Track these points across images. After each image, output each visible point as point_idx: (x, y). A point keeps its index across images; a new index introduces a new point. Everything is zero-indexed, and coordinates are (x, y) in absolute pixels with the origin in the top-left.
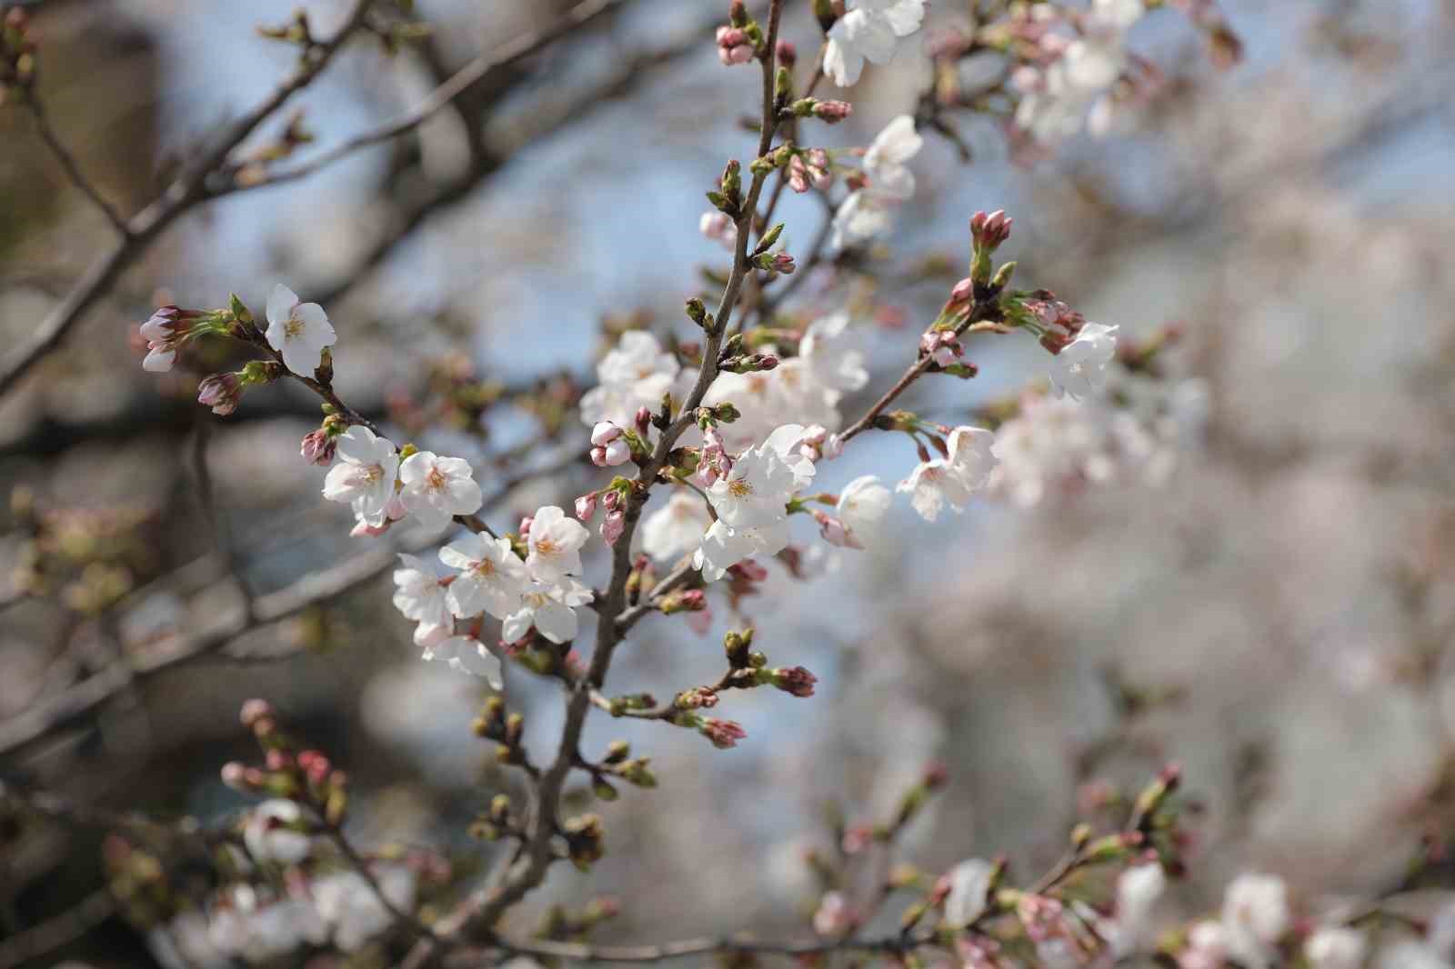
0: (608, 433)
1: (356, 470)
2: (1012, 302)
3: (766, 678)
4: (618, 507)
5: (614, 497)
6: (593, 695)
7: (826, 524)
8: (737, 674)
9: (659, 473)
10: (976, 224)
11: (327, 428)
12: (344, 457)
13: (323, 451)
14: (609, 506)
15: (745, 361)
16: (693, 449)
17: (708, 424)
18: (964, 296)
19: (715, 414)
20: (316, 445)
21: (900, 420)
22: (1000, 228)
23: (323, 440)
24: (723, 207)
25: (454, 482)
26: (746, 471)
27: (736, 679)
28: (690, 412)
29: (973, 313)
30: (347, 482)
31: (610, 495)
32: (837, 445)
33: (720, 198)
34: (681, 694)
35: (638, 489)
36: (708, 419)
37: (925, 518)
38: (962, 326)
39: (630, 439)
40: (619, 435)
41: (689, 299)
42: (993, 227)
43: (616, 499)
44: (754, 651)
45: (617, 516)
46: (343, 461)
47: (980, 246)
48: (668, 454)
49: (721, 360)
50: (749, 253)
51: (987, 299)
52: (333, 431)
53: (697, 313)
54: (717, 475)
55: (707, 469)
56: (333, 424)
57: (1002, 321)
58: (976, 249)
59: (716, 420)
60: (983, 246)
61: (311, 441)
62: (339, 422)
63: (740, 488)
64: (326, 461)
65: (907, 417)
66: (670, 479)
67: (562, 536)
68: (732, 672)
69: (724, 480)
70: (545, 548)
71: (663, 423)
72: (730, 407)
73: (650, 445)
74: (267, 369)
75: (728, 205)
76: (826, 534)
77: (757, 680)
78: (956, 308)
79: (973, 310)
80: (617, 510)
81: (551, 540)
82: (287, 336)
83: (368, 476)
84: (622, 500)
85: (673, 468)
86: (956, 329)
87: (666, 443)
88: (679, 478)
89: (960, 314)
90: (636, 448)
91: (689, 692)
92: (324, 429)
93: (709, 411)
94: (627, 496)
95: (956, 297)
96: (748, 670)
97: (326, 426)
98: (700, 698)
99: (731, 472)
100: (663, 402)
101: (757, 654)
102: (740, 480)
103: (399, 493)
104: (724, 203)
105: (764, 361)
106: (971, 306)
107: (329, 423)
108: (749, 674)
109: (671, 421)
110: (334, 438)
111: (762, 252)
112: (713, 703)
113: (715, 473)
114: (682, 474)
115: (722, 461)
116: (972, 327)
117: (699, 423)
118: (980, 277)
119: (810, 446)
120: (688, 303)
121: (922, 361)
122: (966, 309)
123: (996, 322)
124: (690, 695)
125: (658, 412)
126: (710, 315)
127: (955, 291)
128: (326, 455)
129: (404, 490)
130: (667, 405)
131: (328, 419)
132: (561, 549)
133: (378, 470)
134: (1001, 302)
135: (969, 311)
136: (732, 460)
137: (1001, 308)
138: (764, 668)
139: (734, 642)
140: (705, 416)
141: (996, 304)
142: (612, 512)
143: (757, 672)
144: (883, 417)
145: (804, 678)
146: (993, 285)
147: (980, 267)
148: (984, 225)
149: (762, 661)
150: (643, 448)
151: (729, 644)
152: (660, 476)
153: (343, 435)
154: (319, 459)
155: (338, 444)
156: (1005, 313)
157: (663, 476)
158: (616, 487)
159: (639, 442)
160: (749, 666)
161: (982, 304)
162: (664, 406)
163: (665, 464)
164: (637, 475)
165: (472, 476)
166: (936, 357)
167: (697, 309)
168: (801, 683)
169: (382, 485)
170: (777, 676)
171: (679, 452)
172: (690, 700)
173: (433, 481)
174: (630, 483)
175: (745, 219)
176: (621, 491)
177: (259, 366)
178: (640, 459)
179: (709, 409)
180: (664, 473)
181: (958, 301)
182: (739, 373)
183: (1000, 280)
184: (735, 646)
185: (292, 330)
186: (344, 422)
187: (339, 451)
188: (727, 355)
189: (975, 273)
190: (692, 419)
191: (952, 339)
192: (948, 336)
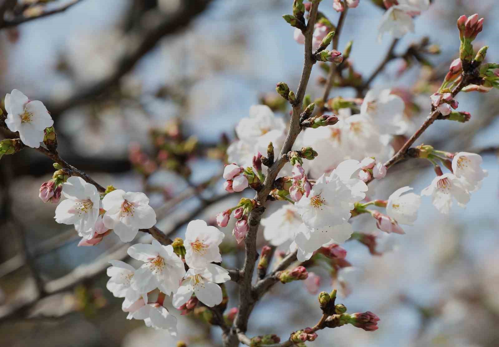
0: (233, 172)
1: (75, 204)
2: (487, 71)
3: (347, 320)
4: (244, 218)
5: (240, 211)
6: (241, 336)
7: (380, 219)
8: (329, 318)
9: (270, 194)
10: (460, 24)
11: (56, 179)
12: (66, 195)
13: (53, 193)
14: (237, 218)
15: (317, 120)
16: (289, 178)
17: (296, 161)
18: (457, 69)
19: (301, 154)
20: (48, 190)
21: (422, 150)
22: (476, 25)
23: (53, 186)
24: (294, 24)
25: (139, 208)
26: (321, 190)
27: (327, 322)
28: (285, 154)
29: (464, 79)
30: (71, 212)
31: (238, 211)
32: (381, 169)
33: (292, 18)
34: (294, 333)
35: (257, 205)
36: (296, 159)
37: (442, 212)
38: (457, 88)
39: (249, 174)
40: (241, 172)
41: (279, 83)
42: (472, 25)
43: (242, 212)
44: (338, 303)
45: (243, 223)
46: (67, 198)
47: (464, 37)
48: (274, 181)
49: (302, 121)
50: (314, 52)
51: (471, 71)
52: (60, 180)
53: (284, 92)
54: (303, 194)
55: (296, 190)
56: (59, 176)
57: (482, 84)
58: (463, 40)
59: (302, 158)
60: (466, 38)
61: (45, 188)
62: (63, 174)
63: (318, 202)
64: (56, 200)
65: (427, 148)
66: (276, 197)
67: (208, 238)
68: (325, 317)
69: (307, 197)
70: (198, 246)
71: (270, 162)
72: (311, 150)
73: (263, 176)
74: (14, 144)
75: (297, 22)
76: (380, 226)
77: (341, 321)
78: (452, 78)
79: (464, 78)
80: (242, 220)
81: (201, 242)
82: (22, 122)
83: (83, 207)
84: (246, 213)
85: (278, 191)
86: (453, 92)
87: (273, 175)
88: (282, 196)
89: (455, 81)
90: (253, 179)
91: (299, 332)
92: (54, 180)
93: (297, 153)
94: (249, 210)
95: (452, 70)
96: (335, 316)
97: (55, 177)
98: (305, 335)
99: (312, 192)
100: (268, 149)
101: (340, 306)
102: (318, 196)
103: (102, 217)
104: (295, 21)
105: (330, 120)
106: (462, 75)
107: (57, 176)
108: (336, 318)
109: (274, 161)
110: (60, 185)
111: (322, 50)
112: (314, 339)
113: (301, 193)
114: (284, 194)
115: (305, 185)
116: (464, 89)
117: (291, 161)
118: (465, 57)
119: (365, 171)
120: (278, 86)
121: (434, 112)
122: (459, 78)
123: (479, 85)
124: (300, 334)
125: (266, 155)
126: (292, 92)
127: (451, 67)
128: (55, 196)
129: (106, 215)
130: (271, 151)
131: (56, 173)
132: (207, 246)
133: (89, 202)
134: (480, 72)
135: (462, 78)
136: (312, 184)
137: (481, 76)
138: (345, 314)
139: (325, 298)
140: (294, 156)
141: (477, 74)
142: (239, 222)
143: (341, 317)
144: (411, 149)
145: (372, 319)
146: (475, 61)
147: (465, 51)
148: (466, 23)
149: (344, 309)
150: (258, 179)
151: (321, 300)
152: (271, 196)
153: (65, 183)
154: (51, 199)
155: (63, 189)
156: (484, 79)
157: (273, 196)
158: (242, 204)
159: (255, 175)
160: (336, 313)
161: (468, 74)
162: (269, 152)
163: (272, 188)
164: (256, 197)
165: (148, 204)
166: (440, 109)
167: (283, 89)
168: (369, 322)
169: (92, 212)
170: (353, 318)
171: (281, 180)
172: (299, 337)
173: (125, 208)
174: (251, 202)
175: (309, 30)
176: (246, 207)
177: (9, 143)
178: (256, 186)
179: (297, 152)
180: (273, 194)
181: (454, 73)
182: (315, 128)
183: (479, 58)
184: (325, 301)
185: (25, 118)
186: (67, 174)
187: (63, 193)
188: (306, 117)
189: (462, 54)
190: (286, 159)
191: (449, 98)
192: (447, 96)
